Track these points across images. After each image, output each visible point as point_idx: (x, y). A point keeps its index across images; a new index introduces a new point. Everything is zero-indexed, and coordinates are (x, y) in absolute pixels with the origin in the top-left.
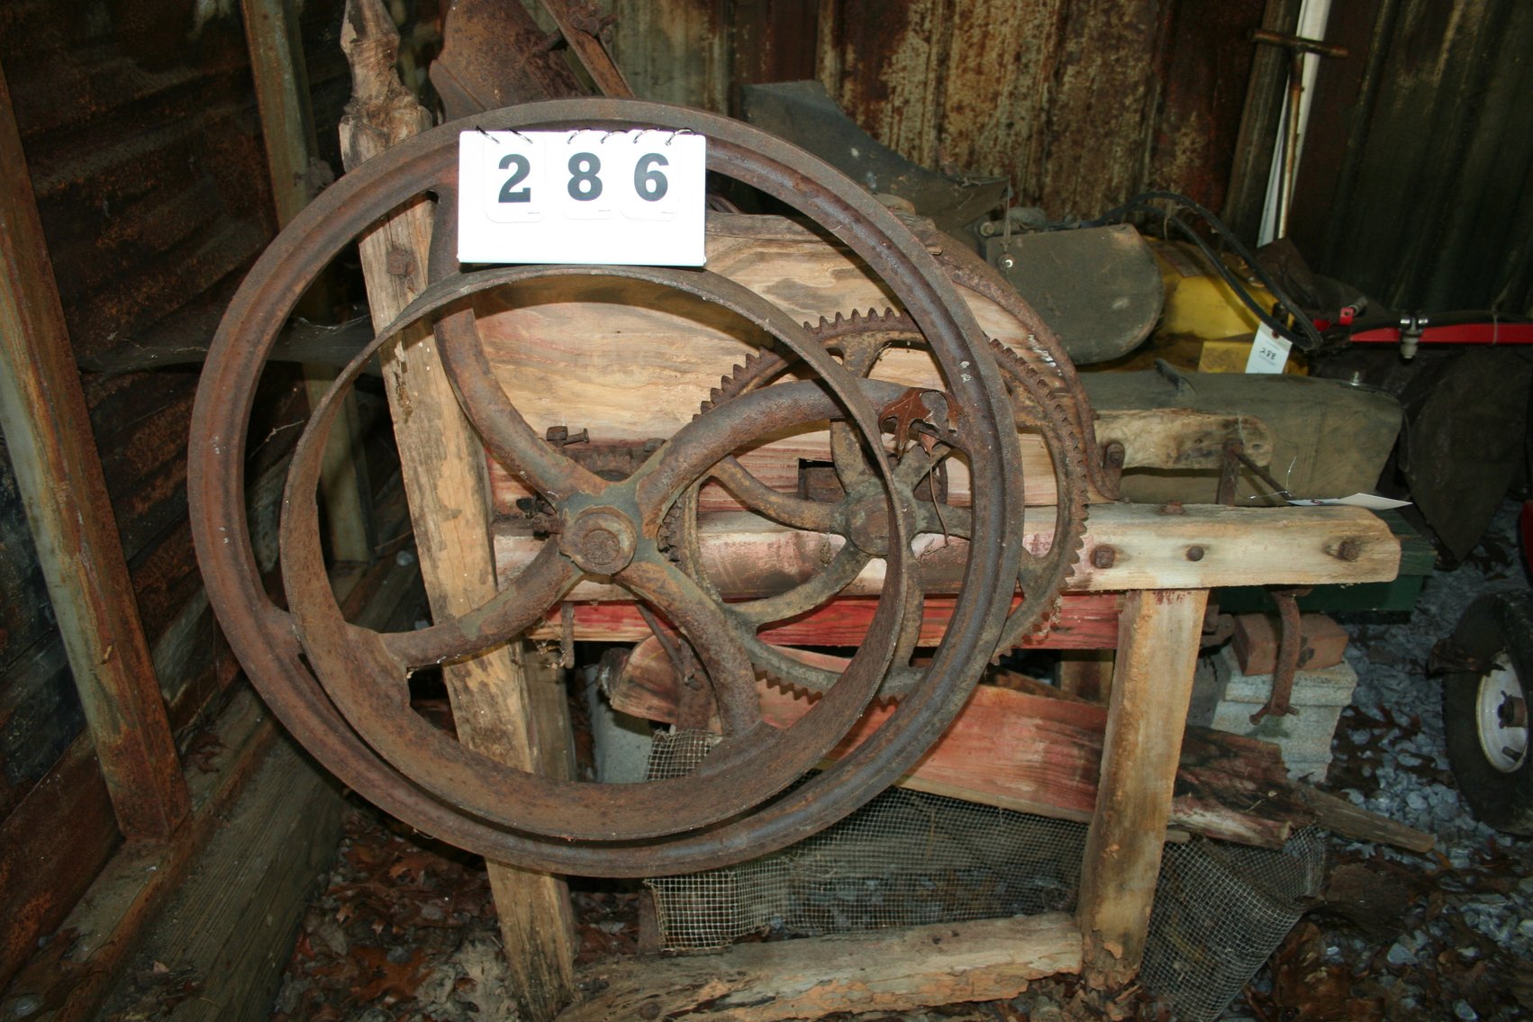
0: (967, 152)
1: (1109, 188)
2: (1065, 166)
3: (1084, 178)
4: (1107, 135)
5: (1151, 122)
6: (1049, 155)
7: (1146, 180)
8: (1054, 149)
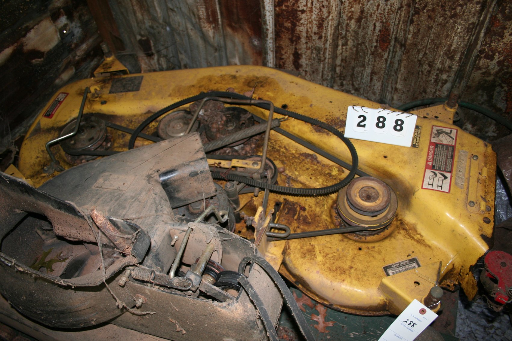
0: (359, 11)
1: (449, 50)
2: (421, 30)
3: (433, 41)
4: (452, 17)
5: (491, 10)
6: (412, 22)
7: (478, 47)
8: (415, 18)
